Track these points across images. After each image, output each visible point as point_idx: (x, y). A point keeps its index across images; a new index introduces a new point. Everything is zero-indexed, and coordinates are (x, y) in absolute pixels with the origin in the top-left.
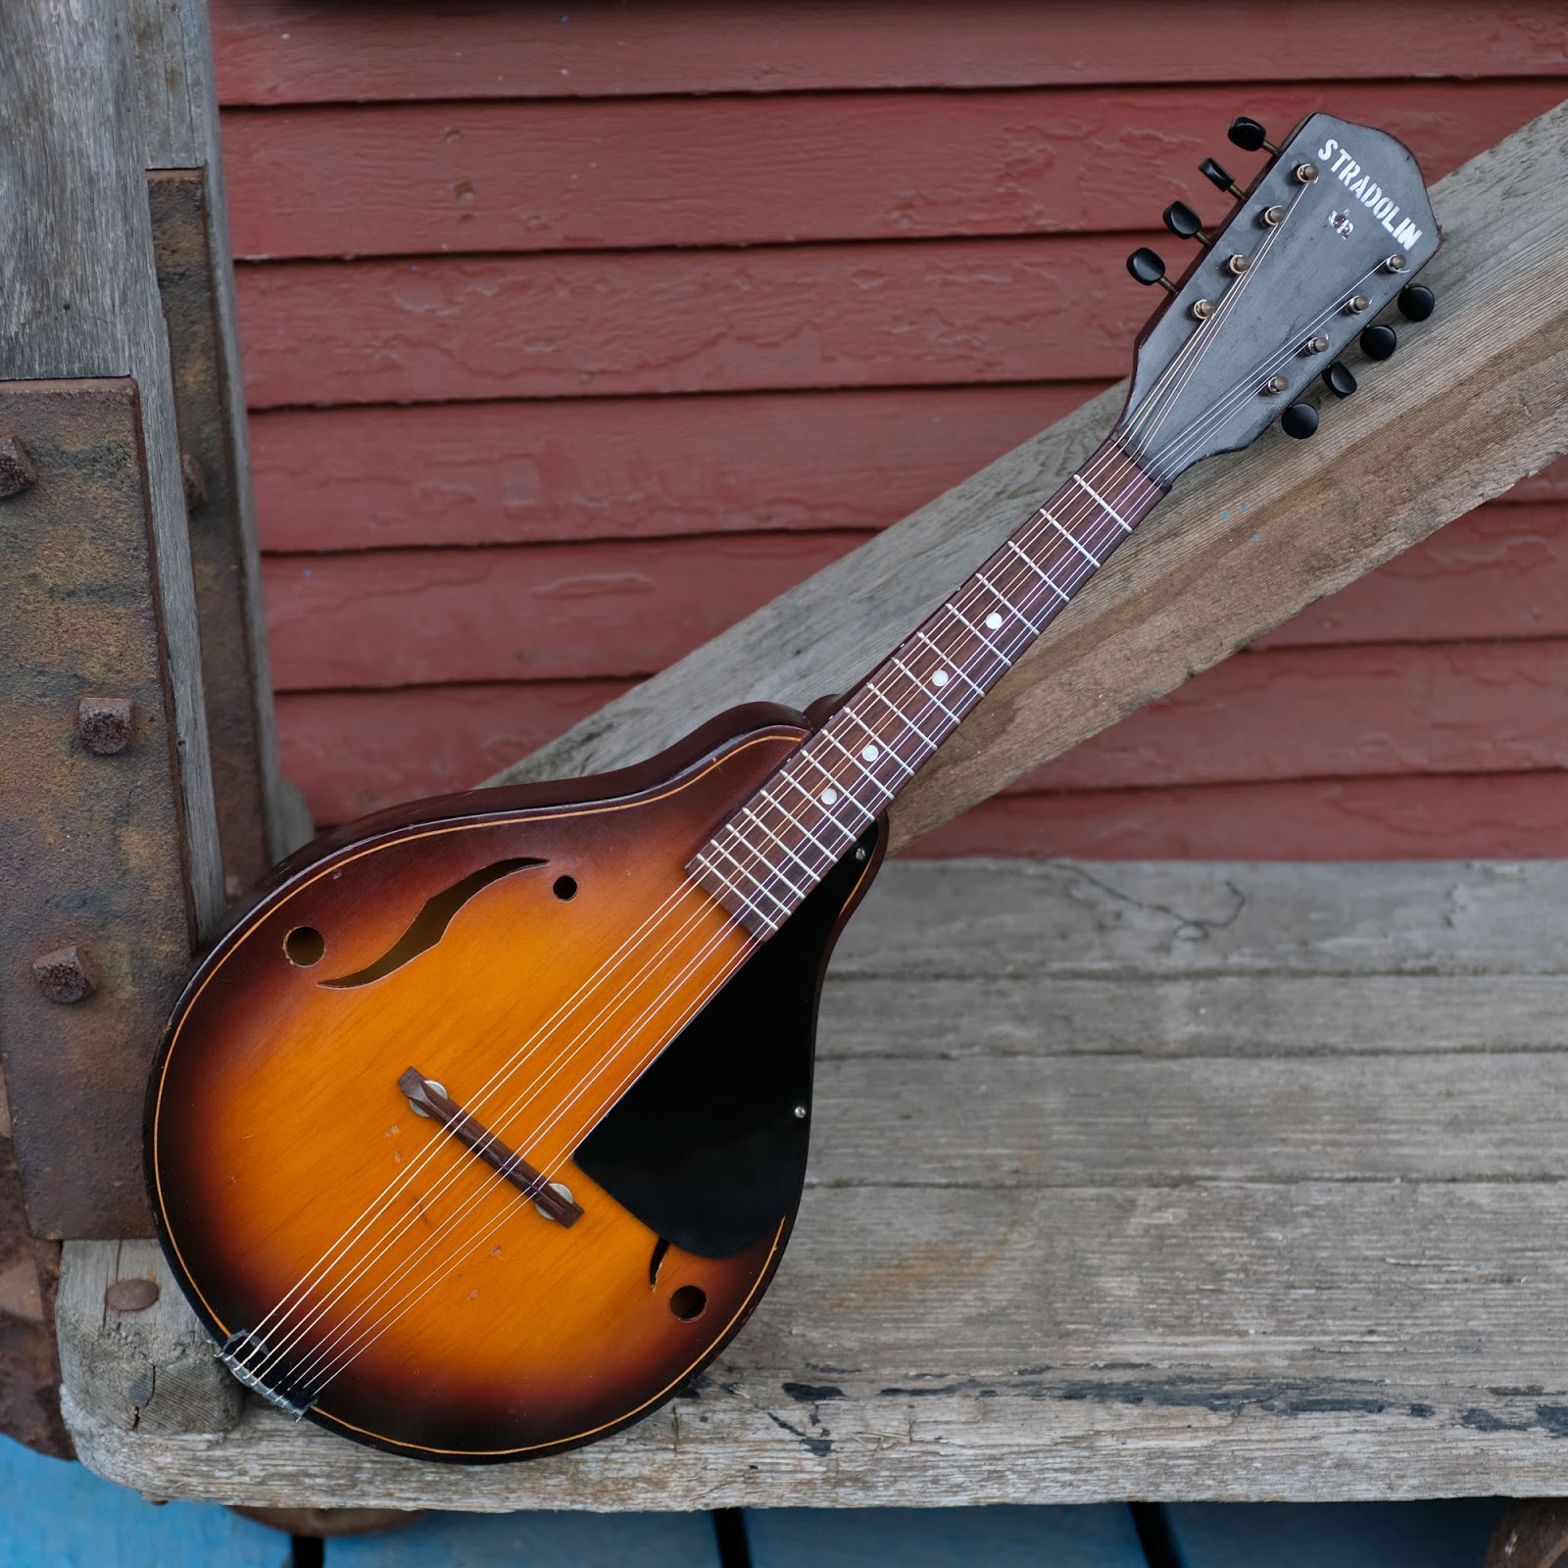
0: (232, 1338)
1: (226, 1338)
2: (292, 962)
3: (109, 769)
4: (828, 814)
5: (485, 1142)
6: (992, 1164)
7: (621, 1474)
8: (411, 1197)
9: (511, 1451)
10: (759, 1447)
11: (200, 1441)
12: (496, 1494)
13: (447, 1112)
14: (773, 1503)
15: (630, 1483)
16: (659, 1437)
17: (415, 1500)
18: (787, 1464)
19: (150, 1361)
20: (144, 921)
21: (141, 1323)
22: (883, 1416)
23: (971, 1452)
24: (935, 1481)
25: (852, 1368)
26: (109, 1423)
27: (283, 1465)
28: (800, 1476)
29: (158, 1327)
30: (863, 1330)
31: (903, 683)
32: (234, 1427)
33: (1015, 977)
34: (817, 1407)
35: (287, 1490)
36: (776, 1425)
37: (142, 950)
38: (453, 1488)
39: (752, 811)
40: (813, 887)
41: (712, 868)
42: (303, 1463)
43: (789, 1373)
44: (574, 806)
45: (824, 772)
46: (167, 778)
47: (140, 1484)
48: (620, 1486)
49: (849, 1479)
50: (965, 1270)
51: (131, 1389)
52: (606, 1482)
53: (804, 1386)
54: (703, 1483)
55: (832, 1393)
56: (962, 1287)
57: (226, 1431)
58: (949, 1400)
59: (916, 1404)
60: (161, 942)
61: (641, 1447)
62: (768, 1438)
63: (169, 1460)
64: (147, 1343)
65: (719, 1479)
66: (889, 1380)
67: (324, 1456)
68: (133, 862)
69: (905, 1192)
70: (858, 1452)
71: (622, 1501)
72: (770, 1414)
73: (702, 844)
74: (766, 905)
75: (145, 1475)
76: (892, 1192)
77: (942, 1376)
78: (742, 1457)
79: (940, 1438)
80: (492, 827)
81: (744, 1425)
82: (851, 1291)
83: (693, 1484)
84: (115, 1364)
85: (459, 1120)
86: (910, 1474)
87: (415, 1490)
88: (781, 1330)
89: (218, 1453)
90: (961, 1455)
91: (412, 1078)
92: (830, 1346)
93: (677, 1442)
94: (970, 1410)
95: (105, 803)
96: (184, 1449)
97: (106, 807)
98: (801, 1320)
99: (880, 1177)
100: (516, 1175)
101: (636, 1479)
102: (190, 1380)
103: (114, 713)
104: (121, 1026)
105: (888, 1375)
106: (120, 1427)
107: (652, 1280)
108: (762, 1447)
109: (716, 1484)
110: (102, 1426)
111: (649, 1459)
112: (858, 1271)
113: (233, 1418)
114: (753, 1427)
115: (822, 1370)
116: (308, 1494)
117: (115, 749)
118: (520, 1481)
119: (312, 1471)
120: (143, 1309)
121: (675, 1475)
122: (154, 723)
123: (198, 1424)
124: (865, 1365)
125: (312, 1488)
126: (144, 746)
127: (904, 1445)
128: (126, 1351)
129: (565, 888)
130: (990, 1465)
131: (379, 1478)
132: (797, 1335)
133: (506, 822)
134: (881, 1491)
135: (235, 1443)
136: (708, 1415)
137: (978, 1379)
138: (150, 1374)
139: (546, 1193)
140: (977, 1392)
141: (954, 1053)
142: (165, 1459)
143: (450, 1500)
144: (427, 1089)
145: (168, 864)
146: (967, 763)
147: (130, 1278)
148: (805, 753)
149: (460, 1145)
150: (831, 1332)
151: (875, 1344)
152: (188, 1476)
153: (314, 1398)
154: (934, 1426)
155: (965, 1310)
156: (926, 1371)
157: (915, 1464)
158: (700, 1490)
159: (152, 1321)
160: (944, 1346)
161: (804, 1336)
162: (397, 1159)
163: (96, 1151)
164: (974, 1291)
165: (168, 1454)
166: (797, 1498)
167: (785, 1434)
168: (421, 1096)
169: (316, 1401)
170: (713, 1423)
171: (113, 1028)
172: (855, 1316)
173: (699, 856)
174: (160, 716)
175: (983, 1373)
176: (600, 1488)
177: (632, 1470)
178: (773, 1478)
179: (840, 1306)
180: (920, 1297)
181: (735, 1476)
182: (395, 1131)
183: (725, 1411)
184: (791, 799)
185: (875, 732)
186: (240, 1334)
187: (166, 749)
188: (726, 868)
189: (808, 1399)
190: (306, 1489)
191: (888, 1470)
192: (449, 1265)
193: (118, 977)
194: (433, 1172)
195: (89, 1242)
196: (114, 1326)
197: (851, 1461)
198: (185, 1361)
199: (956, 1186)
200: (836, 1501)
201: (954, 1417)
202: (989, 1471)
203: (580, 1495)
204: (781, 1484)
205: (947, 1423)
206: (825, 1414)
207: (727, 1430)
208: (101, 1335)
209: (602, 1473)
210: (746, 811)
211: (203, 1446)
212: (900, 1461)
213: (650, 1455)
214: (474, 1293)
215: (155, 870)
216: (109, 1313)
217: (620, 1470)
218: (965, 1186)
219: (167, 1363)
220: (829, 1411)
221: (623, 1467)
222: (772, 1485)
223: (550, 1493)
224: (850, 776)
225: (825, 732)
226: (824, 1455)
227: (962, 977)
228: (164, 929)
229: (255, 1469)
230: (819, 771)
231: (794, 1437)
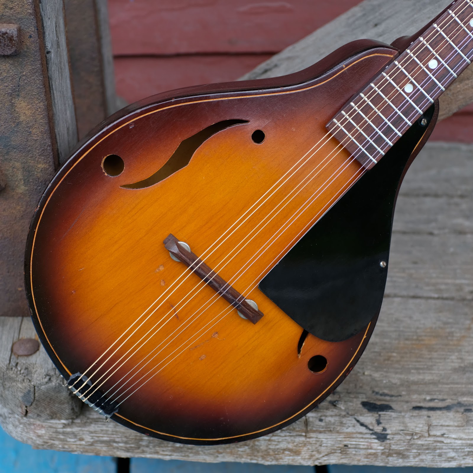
0: (72, 376)
1: (69, 376)
2: (106, 174)
3: (7, 65)
4: (408, 98)
5: (211, 276)
6: (460, 288)
7: (278, 447)
8: (170, 305)
9: (221, 439)
10: (350, 436)
11: (59, 424)
12: (212, 454)
13: (190, 260)
14: (355, 463)
15: (282, 451)
16: (297, 429)
17: (170, 455)
18: (364, 445)
19: (32, 383)
20: (29, 151)
21: (29, 363)
22: (414, 422)
23: (459, 442)
24: (440, 455)
25: (397, 394)
26: (13, 413)
27: (102, 437)
28: (370, 451)
29: (37, 365)
30: (401, 373)
31: (453, 25)
32: (77, 417)
33: (462, 196)
34: (380, 415)
35: (105, 449)
36: (358, 424)
37: (28, 167)
38: (190, 451)
39: (365, 95)
40: (397, 140)
41: (342, 127)
42: (112, 436)
43: (364, 396)
44: (264, 91)
45: (407, 74)
46: (39, 71)
47: (30, 442)
48: (276, 453)
49: (396, 453)
50: (451, 343)
51: (23, 397)
52: (269, 450)
53: (372, 404)
54: (319, 452)
55: (386, 408)
56: (450, 352)
57: (73, 419)
58: (448, 414)
59: (431, 415)
60: (39, 163)
61: (288, 434)
62: (354, 431)
63: (44, 432)
64: (31, 373)
65: (328, 451)
66: (416, 401)
67: (124, 433)
68: (22, 118)
69: (418, 301)
70: (401, 440)
71: (277, 460)
72: (355, 419)
73: (336, 113)
74: (371, 149)
75: (32, 439)
76: (411, 301)
77: (443, 400)
78: (340, 441)
79: (444, 434)
80: (218, 101)
81: (342, 424)
82: (393, 352)
83: (314, 453)
84: (15, 384)
85: (197, 264)
86: (427, 451)
87: (171, 451)
88: (359, 372)
89: (68, 430)
90: (455, 443)
91: (172, 239)
92: (385, 382)
93: (307, 432)
94: (459, 419)
95: (6, 84)
96: (51, 427)
97: (7, 86)
98: (369, 367)
99: (404, 293)
100: (227, 295)
101: (284, 450)
102: (53, 394)
103: (8, 31)
104: (18, 208)
105: (416, 399)
106: (18, 415)
107: (299, 351)
108: (351, 436)
109: (326, 453)
110: (10, 413)
111: (292, 440)
112: (397, 342)
113: (77, 413)
114: (347, 425)
115: (381, 395)
116: (115, 450)
117: (9, 53)
118: (225, 449)
119: (117, 440)
120: (31, 355)
121: (305, 449)
122: (31, 39)
123: (58, 415)
124: (404, 393)
125: (117, 448)
126: (26, 52)
127: (425, 437)
128: (20, 378)
129: (258, 137)
130: (469, 448)
131: (151, 444)
132: (367, 375)
133: (226, 99)
134: (411, 459)
135: (78, 425)
136: (323, 418)
137: (463, 402)
138: (32, 390)
139: (244, 305)
140: (462, 409)
141: (436, 232)
142: (42, 432)
143: (188, 456)
144: (179, 246)
145: (42, 120)
146: (467, 82)
147: (26, 338)
148: (396, 63)
149: (196, 278)
150: (385, 374)
151: (407, 381)
152: (54, 440)
153: (116, 409)
154: (441, 428)
155: (453, 364)
156: (435, 397)
157: (430, 447)
158: (317, 456)
159: (34, 362)
160: (443, 383)
161: (370, 375)
162: (163, 284)
163: (8, 272)
164: (456, 354)
165: (43, 429)
166: (367, 461)
167: (363, 429)
168: (175, 250)
169: (117, 411)
170: (326, 422)
171: (15, 208)
172: (397, 366)
173: (335, 120)
174: (35, 35)
175: (465, 399)
176: (266, 453)
177: (283, 445)
178: (356, 451)
179: (388, 360)
180: (429, 357)
181: (336, 450)
182: (162, 268)
183: (332, 416)
184: (388, 89)
185: (436, 52)
186: (76, 375)
187: (38, 54)
188: (349, 127)
189: (375, 411)
190: (114, 448)
191: (416, 449)
192: (190, 341)
193: (16, 181)
194: (182, 291)
195: (7, 318)
196: (14, 364)
197: (397, 445)
198: (50, 384)
199: (443, 299)
200: (387, 463)
201: (451, 423)
202: (469, 452)
203: (255, 456)
204: (360, 454)
205: (448, 426)
206: (384, 419)
207: (333, 426)
208: (8, 369)
209: (267, 446)
210: (362, 95)
211: (61, 426)
212: (422, 445)
213: (292, 438)
214: (203, 357)
215: (34, 123)
216: (13, 357)
217: (277, 445)
218: (447, 299)
219: (41, 385)
220: (386, 418)
221: (278, 443)
222: (355, 455)
223: (240, 455)
224: (421, 77)
225: (408, 51)
226: (383, 441)
227: (436, 196)
228: (39, 156)
229: (88, 438)
230: (404, 74)
231: (368, 431)
